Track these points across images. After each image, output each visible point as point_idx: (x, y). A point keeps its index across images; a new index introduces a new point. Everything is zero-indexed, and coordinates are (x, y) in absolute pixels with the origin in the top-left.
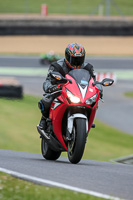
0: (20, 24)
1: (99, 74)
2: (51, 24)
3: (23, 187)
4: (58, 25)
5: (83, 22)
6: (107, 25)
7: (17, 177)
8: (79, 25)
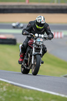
0: (15, 7)
1: (55, 32)
2: (30, 8)
3: (16, 90)
4: (34, 8)
5: (47, 6)
6: (59, 8)
7: (13, 85)
8: (45, 8)
